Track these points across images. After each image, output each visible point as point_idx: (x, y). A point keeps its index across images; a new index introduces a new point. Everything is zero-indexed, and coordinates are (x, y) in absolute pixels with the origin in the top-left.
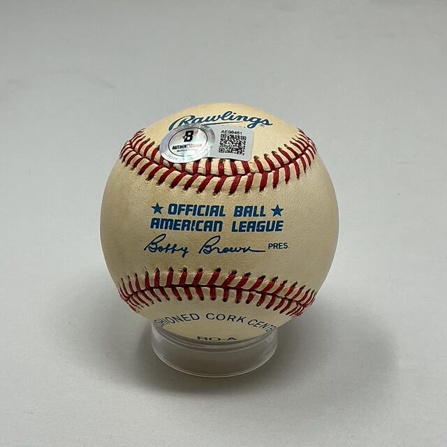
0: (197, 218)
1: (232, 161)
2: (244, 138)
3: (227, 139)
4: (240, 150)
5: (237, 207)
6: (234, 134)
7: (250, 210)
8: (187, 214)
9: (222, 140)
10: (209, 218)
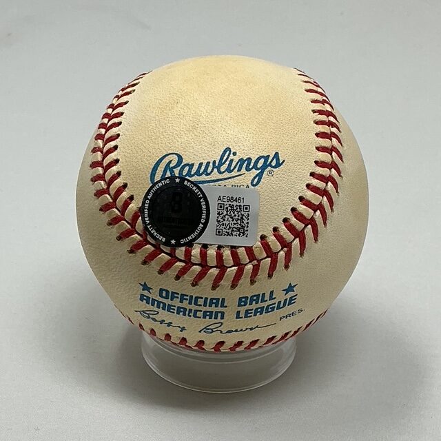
0: (194, 307)
1: (233, 249)
2: (247, 208)
3: (225, 213)
4: (242, 230)
5: (240, 299)
6: (235, 204)
7: (256, 298)
8: (181, 302)
9: (219, 214)
10: (208, 308)
